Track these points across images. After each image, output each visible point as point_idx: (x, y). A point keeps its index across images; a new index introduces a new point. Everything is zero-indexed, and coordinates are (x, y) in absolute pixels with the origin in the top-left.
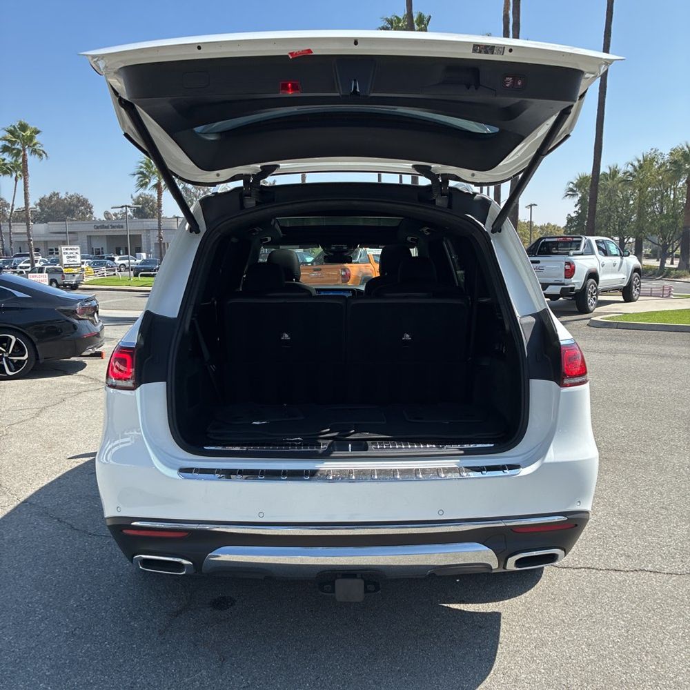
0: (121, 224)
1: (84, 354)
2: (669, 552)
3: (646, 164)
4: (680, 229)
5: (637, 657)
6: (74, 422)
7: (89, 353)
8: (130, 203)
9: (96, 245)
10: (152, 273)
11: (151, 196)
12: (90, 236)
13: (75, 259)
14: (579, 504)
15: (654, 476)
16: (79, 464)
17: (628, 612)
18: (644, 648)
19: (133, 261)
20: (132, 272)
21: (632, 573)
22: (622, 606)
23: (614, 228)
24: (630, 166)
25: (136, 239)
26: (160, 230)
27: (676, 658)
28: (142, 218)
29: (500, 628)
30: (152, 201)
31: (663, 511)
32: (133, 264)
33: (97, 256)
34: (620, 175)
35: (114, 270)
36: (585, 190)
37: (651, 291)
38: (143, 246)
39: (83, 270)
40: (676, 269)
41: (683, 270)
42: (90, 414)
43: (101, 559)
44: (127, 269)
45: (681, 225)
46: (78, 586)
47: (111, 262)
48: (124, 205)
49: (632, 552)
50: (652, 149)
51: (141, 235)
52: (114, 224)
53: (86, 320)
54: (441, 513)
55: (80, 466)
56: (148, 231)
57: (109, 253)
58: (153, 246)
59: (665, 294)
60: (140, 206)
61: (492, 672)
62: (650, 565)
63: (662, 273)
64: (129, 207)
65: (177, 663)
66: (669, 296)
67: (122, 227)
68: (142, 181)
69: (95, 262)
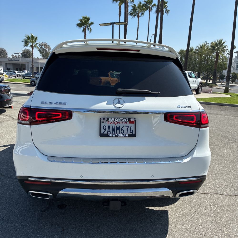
0: (18, 60)
1: (5, 107)
2: (225, 186)
3: (202, 47)
4: (213, 70)
5: (220, 229)
6: (1, 133)
7: (7, 107)
8: (21, 52)
9: (9, 67)
10: (30, 78)
11: (29, 50)
12: (6, 63)
13: (1, 72)
14: (204, 173)
15: (215, 157)
16: (4, 149)
17: (214, 211)
18: (222, 225)
19: (22, 73)
20: (22, 77)
21: (213, 195)
22: (211, 208)
23: (191, 69)
24: (197, 47)
25: (24, 65)
26: (32, 62)
27: (234, 229)
28: (25, 58)
29: (168, 217)
30: (29, 52)
31: (220, 171)
32: (22, 74)
33: (9, 71)
34: (194, 50)
35: (15, 76)
36: (182, 55)
37: (205, 91)
38: (26, 68)
39: (4, 76)
40: (211, 83)
41: (213, 84)
42: (8, 130)
43: (13, 188)
44: (20, 76)
45: (214, 68)
46: (4, 199)
47: (14, 73)
48: (19, 52)
49: (212, 187)
50: (205, 42)
51: (25, 64)
52: (15, 60)
53: (6, 94)
54: (153, 176)
55: (4, 150)
56: (28, 63)
57: (14, 70)
58: (30, 68)
59: (209, 92)
60: (25, 53)
61: (168, 235)
62: (219, 192)
63: (207, 85)
64: (21, 53)
65: (45, 232)
66: (210, 93)
67: (18, 61)
68: (26, 44)
69: (8, 73)
